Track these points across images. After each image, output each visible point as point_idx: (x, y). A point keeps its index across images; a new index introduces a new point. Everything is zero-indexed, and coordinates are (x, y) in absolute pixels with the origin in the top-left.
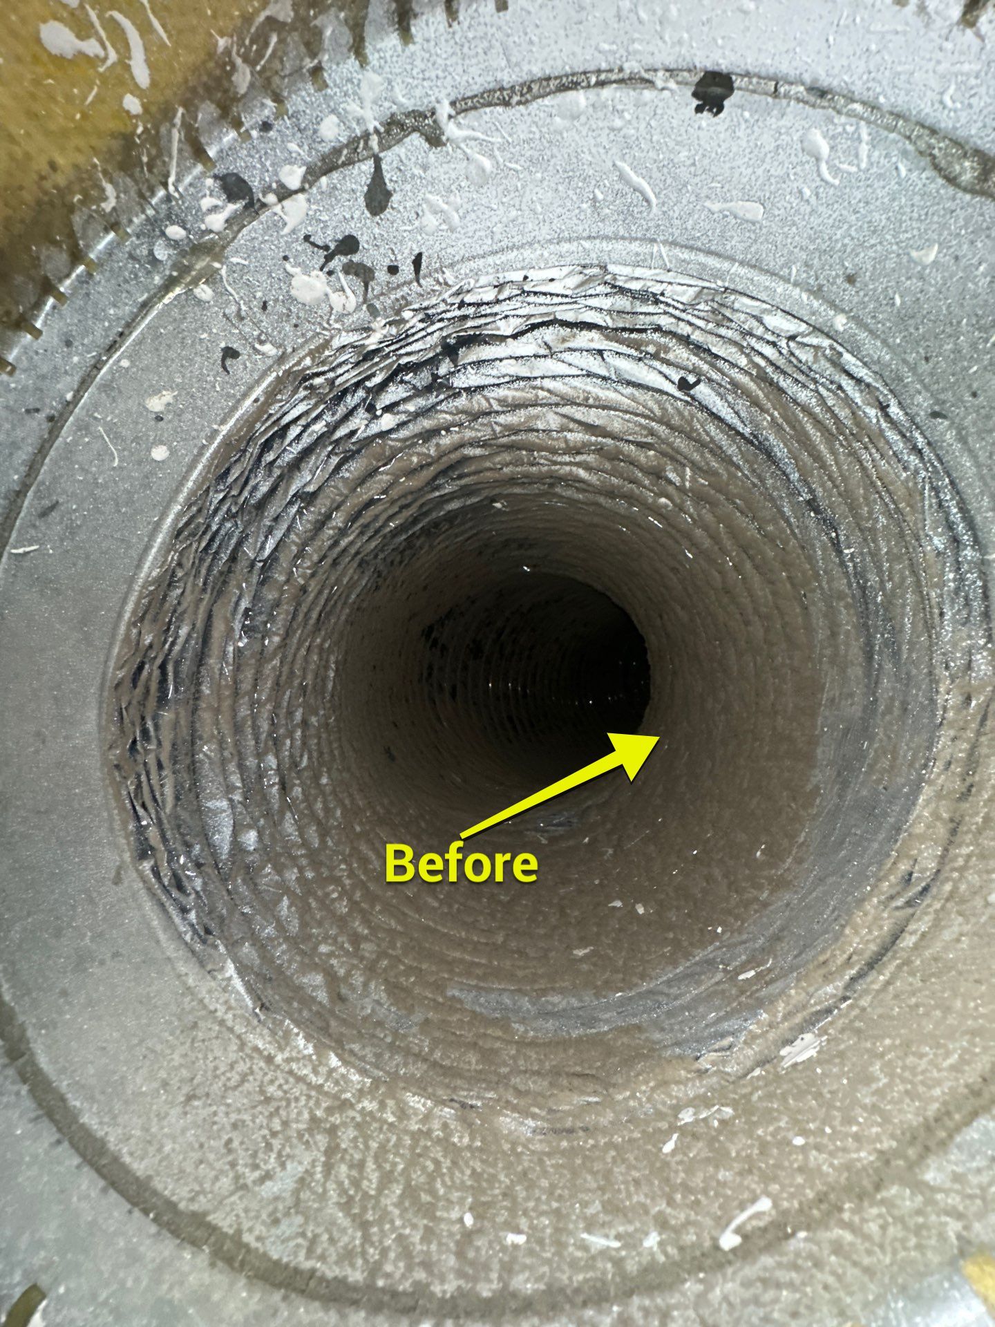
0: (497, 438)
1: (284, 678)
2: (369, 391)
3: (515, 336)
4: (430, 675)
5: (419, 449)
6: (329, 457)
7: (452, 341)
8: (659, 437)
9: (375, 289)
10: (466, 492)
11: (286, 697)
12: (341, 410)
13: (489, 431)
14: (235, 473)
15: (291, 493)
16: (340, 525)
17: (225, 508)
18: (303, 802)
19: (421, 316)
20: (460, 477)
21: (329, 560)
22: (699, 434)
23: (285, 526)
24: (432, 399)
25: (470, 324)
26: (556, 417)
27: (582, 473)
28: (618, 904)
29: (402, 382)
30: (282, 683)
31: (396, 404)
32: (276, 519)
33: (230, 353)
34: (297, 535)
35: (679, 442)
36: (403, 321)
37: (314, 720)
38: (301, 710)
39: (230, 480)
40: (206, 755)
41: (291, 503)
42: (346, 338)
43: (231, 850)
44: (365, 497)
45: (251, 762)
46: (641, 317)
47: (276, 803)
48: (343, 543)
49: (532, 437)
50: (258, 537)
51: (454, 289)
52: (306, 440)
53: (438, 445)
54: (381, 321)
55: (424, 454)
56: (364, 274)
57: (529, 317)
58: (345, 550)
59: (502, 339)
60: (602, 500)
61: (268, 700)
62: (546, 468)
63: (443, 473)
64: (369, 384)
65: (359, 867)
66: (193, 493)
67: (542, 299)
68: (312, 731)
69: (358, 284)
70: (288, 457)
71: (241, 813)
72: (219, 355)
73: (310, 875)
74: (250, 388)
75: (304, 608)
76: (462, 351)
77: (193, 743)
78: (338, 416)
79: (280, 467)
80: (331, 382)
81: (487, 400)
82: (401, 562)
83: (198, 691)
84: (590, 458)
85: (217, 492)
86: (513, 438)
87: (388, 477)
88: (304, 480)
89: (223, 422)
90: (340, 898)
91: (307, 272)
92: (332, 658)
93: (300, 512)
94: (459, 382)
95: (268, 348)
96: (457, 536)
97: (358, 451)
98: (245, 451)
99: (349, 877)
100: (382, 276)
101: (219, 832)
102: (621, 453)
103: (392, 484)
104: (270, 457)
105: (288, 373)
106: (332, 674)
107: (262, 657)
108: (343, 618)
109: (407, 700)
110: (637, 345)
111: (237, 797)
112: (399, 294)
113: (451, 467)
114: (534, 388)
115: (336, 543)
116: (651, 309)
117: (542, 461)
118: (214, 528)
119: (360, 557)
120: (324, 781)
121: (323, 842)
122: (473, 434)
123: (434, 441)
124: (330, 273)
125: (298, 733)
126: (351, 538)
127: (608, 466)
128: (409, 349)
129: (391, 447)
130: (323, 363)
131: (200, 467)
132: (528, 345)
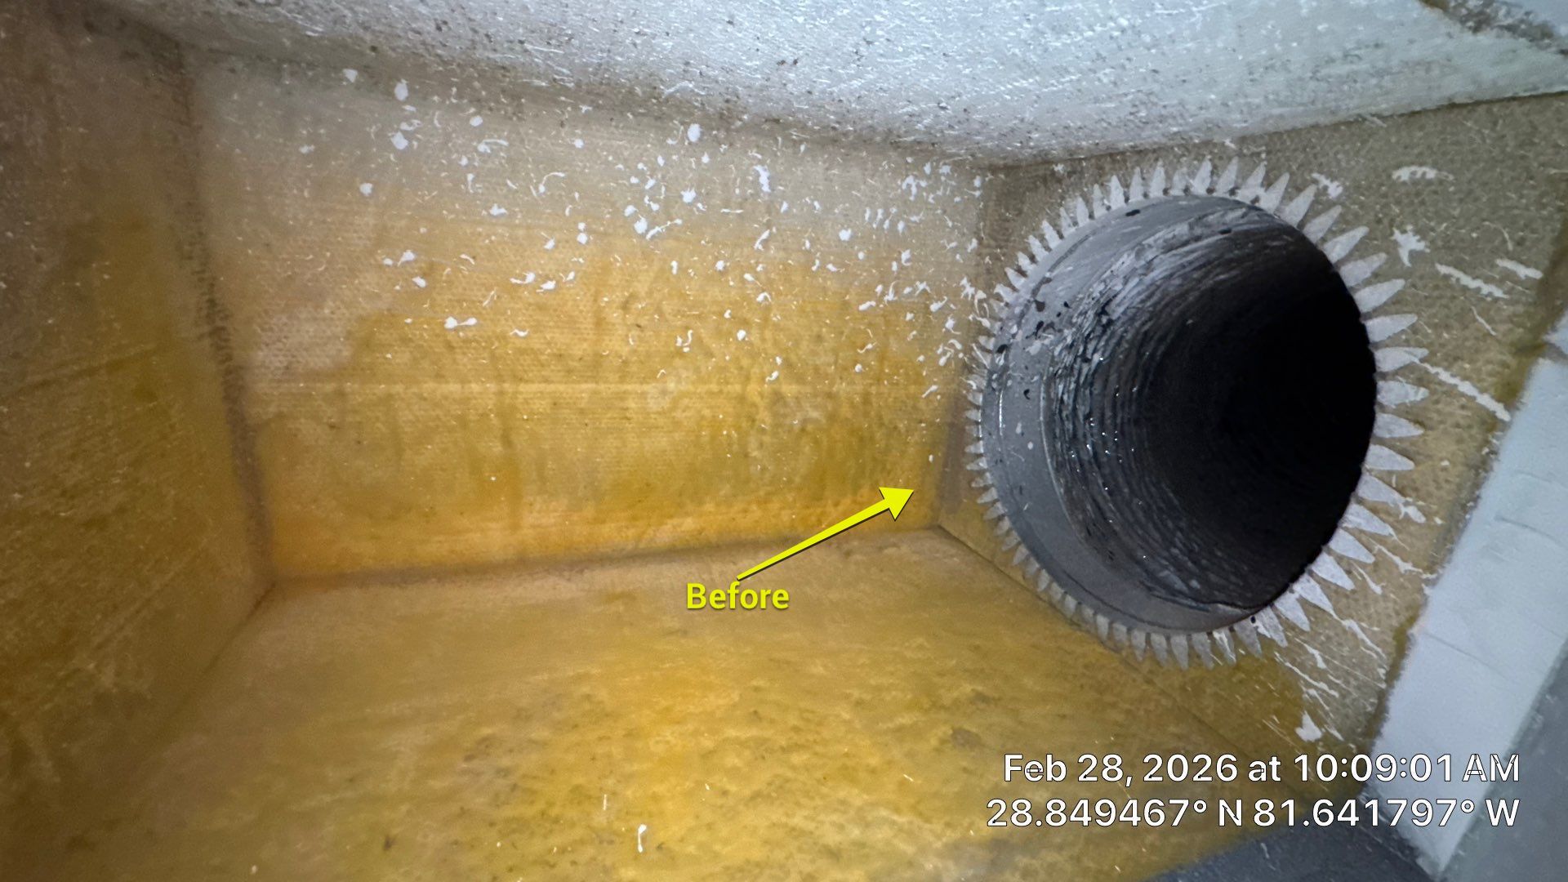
3: (1125, 286)
5: (1120, 351)
6: (1085, 392)
7: (1100, 311)
12: (1076, 372)
13: (1146, 314)
14: (1058, 431)
15: (1082, 420)
16: (1110, 414)
17: (1064, 447)
19: (1081, 316)
20: (1152, 339)
23: (1089, 435)
24: (1109, 332)
25: (1102, 300)
26: (1175, 281)
27: (1221, 277)
29: (1091, 341)
31: (1095, 349)
32: (1084, 436)
33: (1026, 392)
36: (1076, 323)
39: (1058, 435)
44: (1112, 393)
49: (1173, 294)
50: (1083, 448)
51: (1086, 298)
52: (1072, 396)
53: (1127, 341)
54: (1066, 331)
55: (1125, 350)
58: (1122, 424)
59: (1120, 291)
64: (1079, 354)
66: (1049, 451)
69: (1051, 330)
72: (1023, 396)
74: (1039, 397)
76: (1107, 309)
78: (1077, 376)
79: (1070, 414)
81: (1134, 308)
85: (1057, 443)
86: (1163, 303)
87: (1116, 374)
88: (1082, 410)
89: (1039, 417)
93: (1090, 424)
94: (1115, 317)
95: (1036, 378)
97: (1094, 380)
98: (1054, 420)
100: (1056, 320)
103: (1119, 376)
104: (1064, 414)
105: (1048, 379)
112: (1066, 317)
124: (1039, 337)
128: (1085, 329)
130: (1057, 364)
131: (1044, 440)
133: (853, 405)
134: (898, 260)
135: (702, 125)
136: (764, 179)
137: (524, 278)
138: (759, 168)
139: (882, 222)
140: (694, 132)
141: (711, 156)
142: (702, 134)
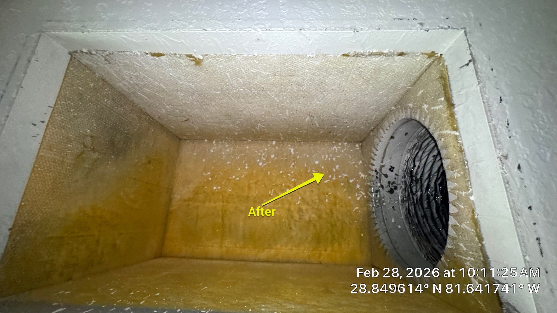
2: (411, 193)
3: (414, 165)
7: (410, 175)
12: (411, 199)
19: (403, 178)
24: (419, 184)
25: (408, 171)
29: (413, 187)
31: (416, 190)
33: (393, 207)
36: (403, 181)
39: (411, 223)
51: (402, 171)
57: (412, 162)
66: (408, 229)
70: (414, 212)
74: (400, 209)
79: (415, 215)
81: (426, 174)
89: (402, 216)
94: (419, 177)
98: (408, 217)
116: (417, 145)
128: (408, 182)
131: (405, 224)
133: (327, 213)
134: (335, 168)
135: (276, 141)
136: (292, 150)
137: (232, 177)
138: (291, 149)
139: (328, 158)
140: (274, 143)
141: (279, 147)
142: (276, 143)
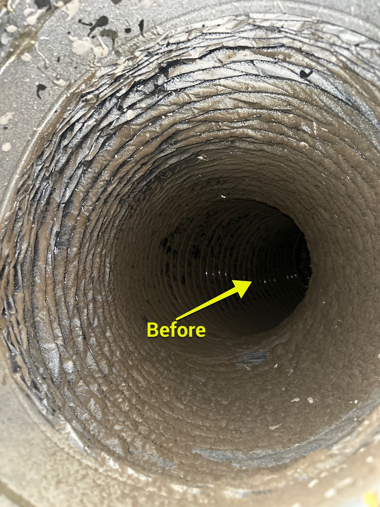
0: (196, 117)
1: (80, 273)
2: (118, 98)
3: (200, 58)
4: (167, 270)
5: (150, 129)
6: (98, 139)
7: (164, 65)
8: (294, 106)
9: (119, 41)
10: (180, 151)
11: (83, 284)
12: (104, 111)
13: (191, 113)
14: (47, 154)
15: (78, 162)
16: (107, 178)
17: (42, 174)
18: (97, 346)
19: (145, 53)
20: (176, 143)
21: (102, 201)
22: (317, 102)
23: (76, 182)
24: (155, 99)
25: (174, 54)
26: (230, 100)
27: (250, 132)
28: (297, 400)
29: (137, 91)
30: (79, 276)
31: (135, 104)
32: (70, 178)
33: (41, 87)
34: (83, 186)
35: (307, 108)
36: (136, 57)
37: (99, 297)
38: (91, 292)
39: (44, 157)
40: (40, 318)
41: (78, 168)
42: (104, 71)
43: (59, 372)
44: (120, 160)
45: (66, 322)
46: (272, 40)
47: (81, 347)
48: (110, 189)
49: (217, 114)
50: (61, 189)
51: (163, 37)
52: (85, 131)
53: (161, 125)
54: (123, 59)
55: (153, 131)
56: (112, 35)
57: (208, 46)
58: (110, 194)
59: (193, 60)
60: (265, 147)
61: (73, 286)
62: (228, 132)
63: (165, 141)
64: (118, 95)
65: (133, 385)
66: (25, 167)
67: (214, 36)
68: (99, 304)
69: (109, 40)
70: (75, 141)
71: (63, 351)
72: (35, 89)
73: (105, 388)
74: (53, 105)
75: (89, 230)
76: (170, 70)
77: (33, 312)
78: (102, 115)
79: (71, 147)
80: (97, 96)
81: (188, 95)
82: (144, 199)
83: (34, 281)
84: (254, 123)
85: (37, 165)
86: (206, 115)
87: (133, 147)
88: (85, 154)
89: (39, 126)
90: (124, 401)
91: (80, 38)
92: (107, 260)
93: (84, 172)
94: (170, 87)
95: (62, 82)
96: (177, 179)
97: (114, 134)
98: (51, 141)
99: (128, 390)
100: (122, 35)
101: (52, 361)
102: (273, 117)
103: (135, 151)
104: (65, 142)
105: (73, 94)
106: (108, 270)
107: (67, 261)
108: (112, 235)
109: (154, 287)
110: (272, 55)
111: (60, 342)
112: (132, 43)
113: (170, 137)
114: (215, 85)
115: (105, 190)
116: (277, 35)
117: (225, 128)
118: (37, 186)
119: (120, 197)
120: (108, 334)
121: (110, 370)
122: (181, 116)
123: (159, 123)
124: (93, 37)
125: (91, 306)
126: (114, 186)
127: (266, 126)
128: (140, 72)
129: (133, 129)
130: (92, 86)
131: (27, 152)
132: (208, 62)
